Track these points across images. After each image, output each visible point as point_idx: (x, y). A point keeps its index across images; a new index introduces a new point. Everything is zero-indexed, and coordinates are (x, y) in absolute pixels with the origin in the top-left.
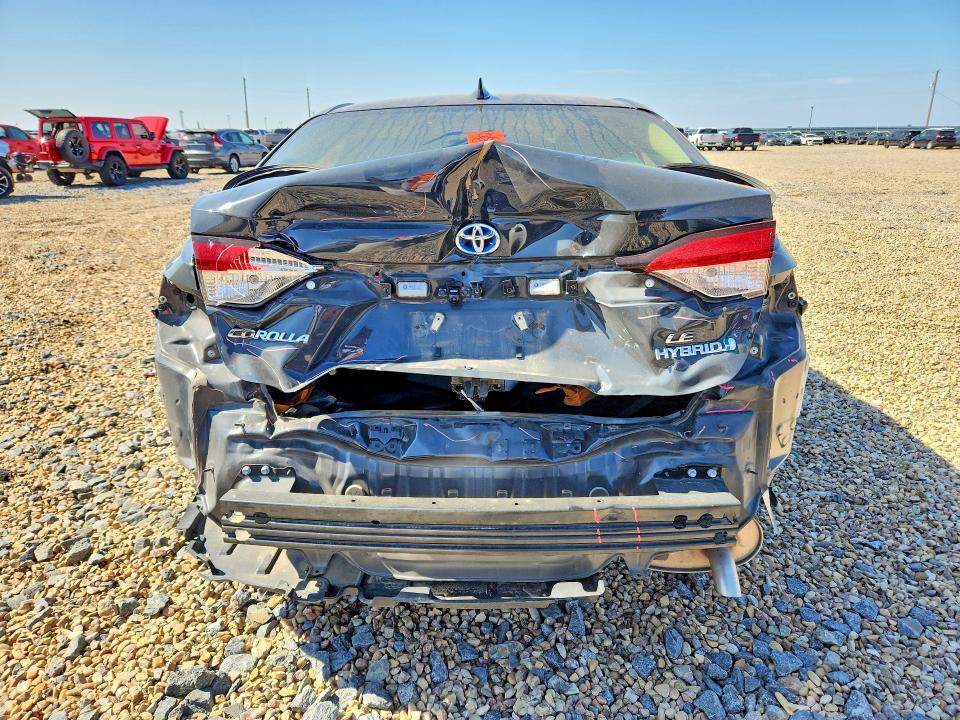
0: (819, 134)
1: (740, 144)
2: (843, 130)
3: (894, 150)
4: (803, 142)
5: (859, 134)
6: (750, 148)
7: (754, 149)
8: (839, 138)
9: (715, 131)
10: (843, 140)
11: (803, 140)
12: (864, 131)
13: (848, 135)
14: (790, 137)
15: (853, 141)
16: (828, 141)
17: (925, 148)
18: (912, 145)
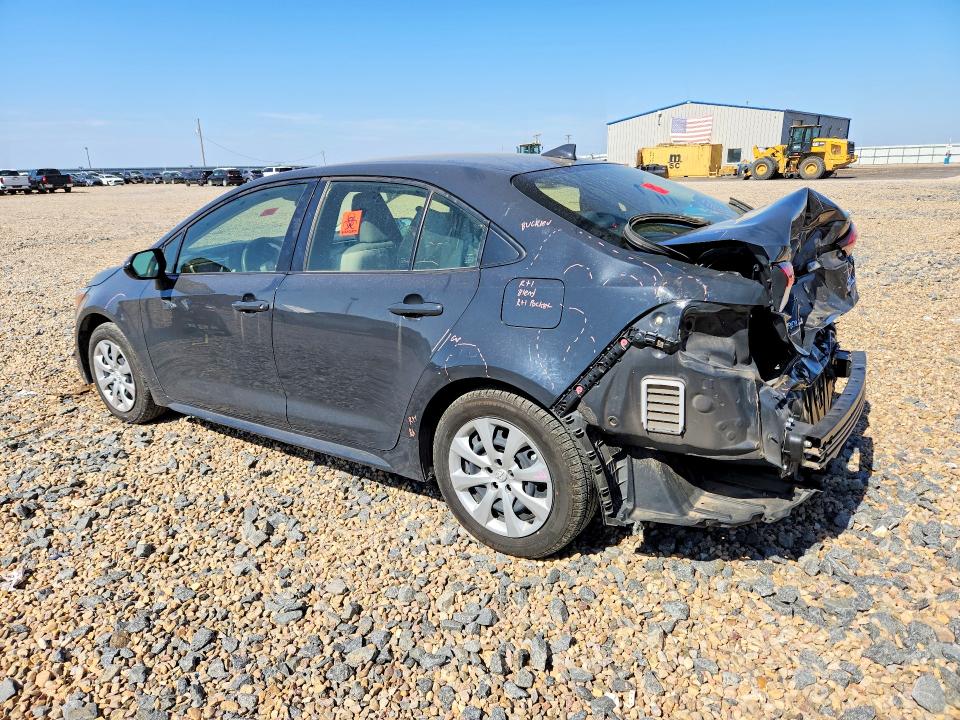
0: (117, 174)
1: (51, 186)
2: (136, 171)
3: (195, 187)
4: (105, 182)
5: (154, 174)
6: (63, 190)
7: (68, 190)
8: (136, 178)
9: (15, 173)
10: (141, 180)
11: (104, 181)
12: (156, 172)
13: (143, 175)
14: (89, 177)
15: (150, 181)
16: (127, 181)
17: (222, 185)
18: (210, 183)
